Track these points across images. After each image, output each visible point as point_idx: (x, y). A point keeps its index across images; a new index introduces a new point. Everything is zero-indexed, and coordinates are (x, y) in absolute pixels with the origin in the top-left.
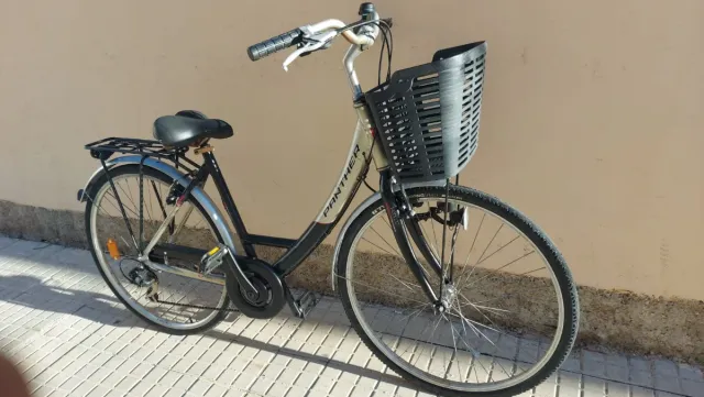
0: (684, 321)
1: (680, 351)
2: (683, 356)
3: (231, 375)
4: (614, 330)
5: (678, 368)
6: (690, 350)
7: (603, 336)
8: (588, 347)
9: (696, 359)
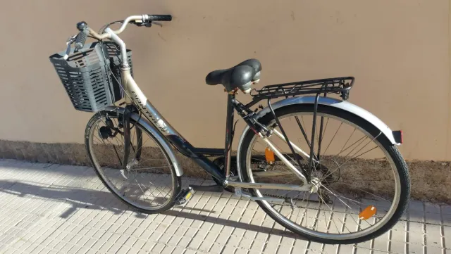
0: (423, 176)
1: (425, 195)
2: (427, 197)
3: (149, 232)
4: (380, 184)
5: (424, 205)
6: (431, 194)
7: (374, 189)
8: (366, 197)
9: (436, 199)
